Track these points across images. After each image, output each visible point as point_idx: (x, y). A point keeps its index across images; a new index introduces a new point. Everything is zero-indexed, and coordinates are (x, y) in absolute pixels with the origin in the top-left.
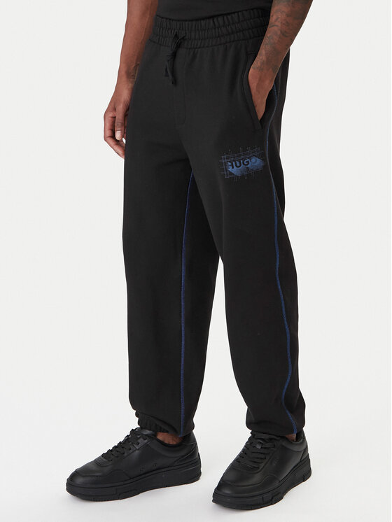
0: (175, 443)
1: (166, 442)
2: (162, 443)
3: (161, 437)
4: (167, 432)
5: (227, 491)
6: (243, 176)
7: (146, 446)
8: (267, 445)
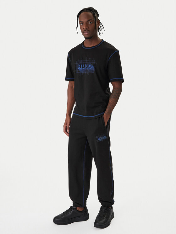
0: (82, 210)
1: (79, 210)
2: (78, 211)
3: (78, 209)
4: (80, 207)
5: (97, 224)
6: (102, 141)
7: (73, 211)
8: (105, 211)
